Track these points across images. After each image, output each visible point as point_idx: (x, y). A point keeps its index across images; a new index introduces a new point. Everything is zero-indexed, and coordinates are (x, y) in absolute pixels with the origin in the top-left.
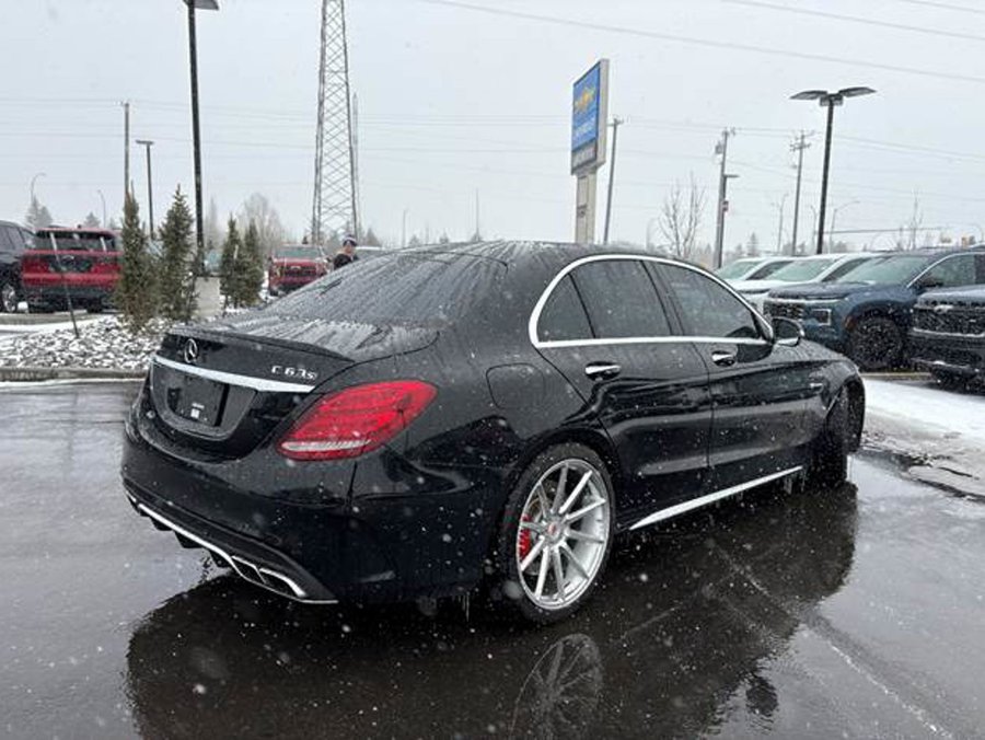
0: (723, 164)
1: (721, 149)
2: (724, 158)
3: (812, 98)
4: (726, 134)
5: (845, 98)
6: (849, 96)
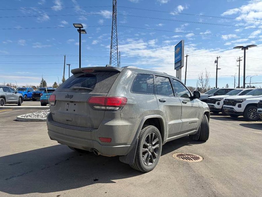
2: (217, 64)
3: (240, 48)
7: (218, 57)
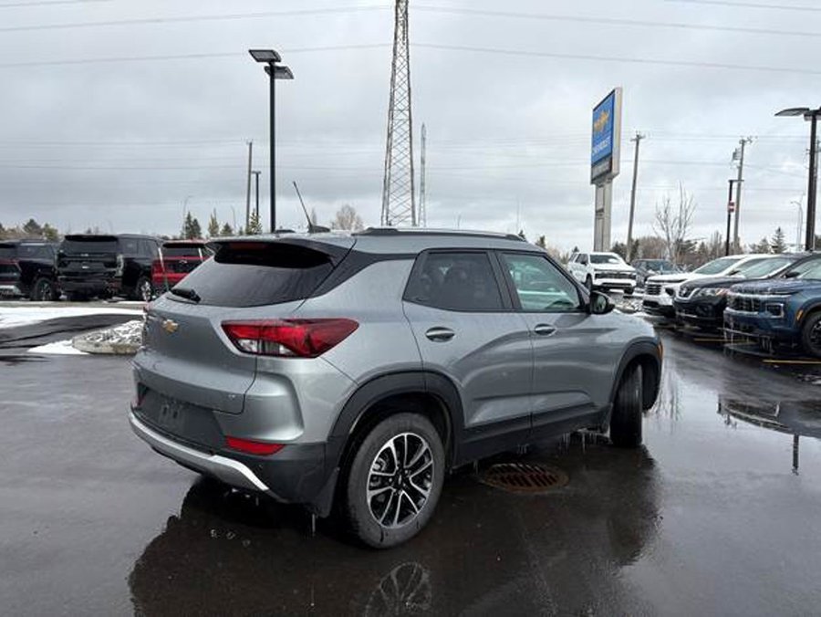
0: (740, 168)
1: (738, 155)
2: (741, 163)
4: (743, 142)
7: (745, 139)
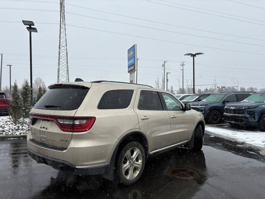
0: (164, 69)
1: (164, 66)
2: (165, 68)
3: (189, 55)
4: (165, 62)
5: (197, 55)
6: (198, 55)
